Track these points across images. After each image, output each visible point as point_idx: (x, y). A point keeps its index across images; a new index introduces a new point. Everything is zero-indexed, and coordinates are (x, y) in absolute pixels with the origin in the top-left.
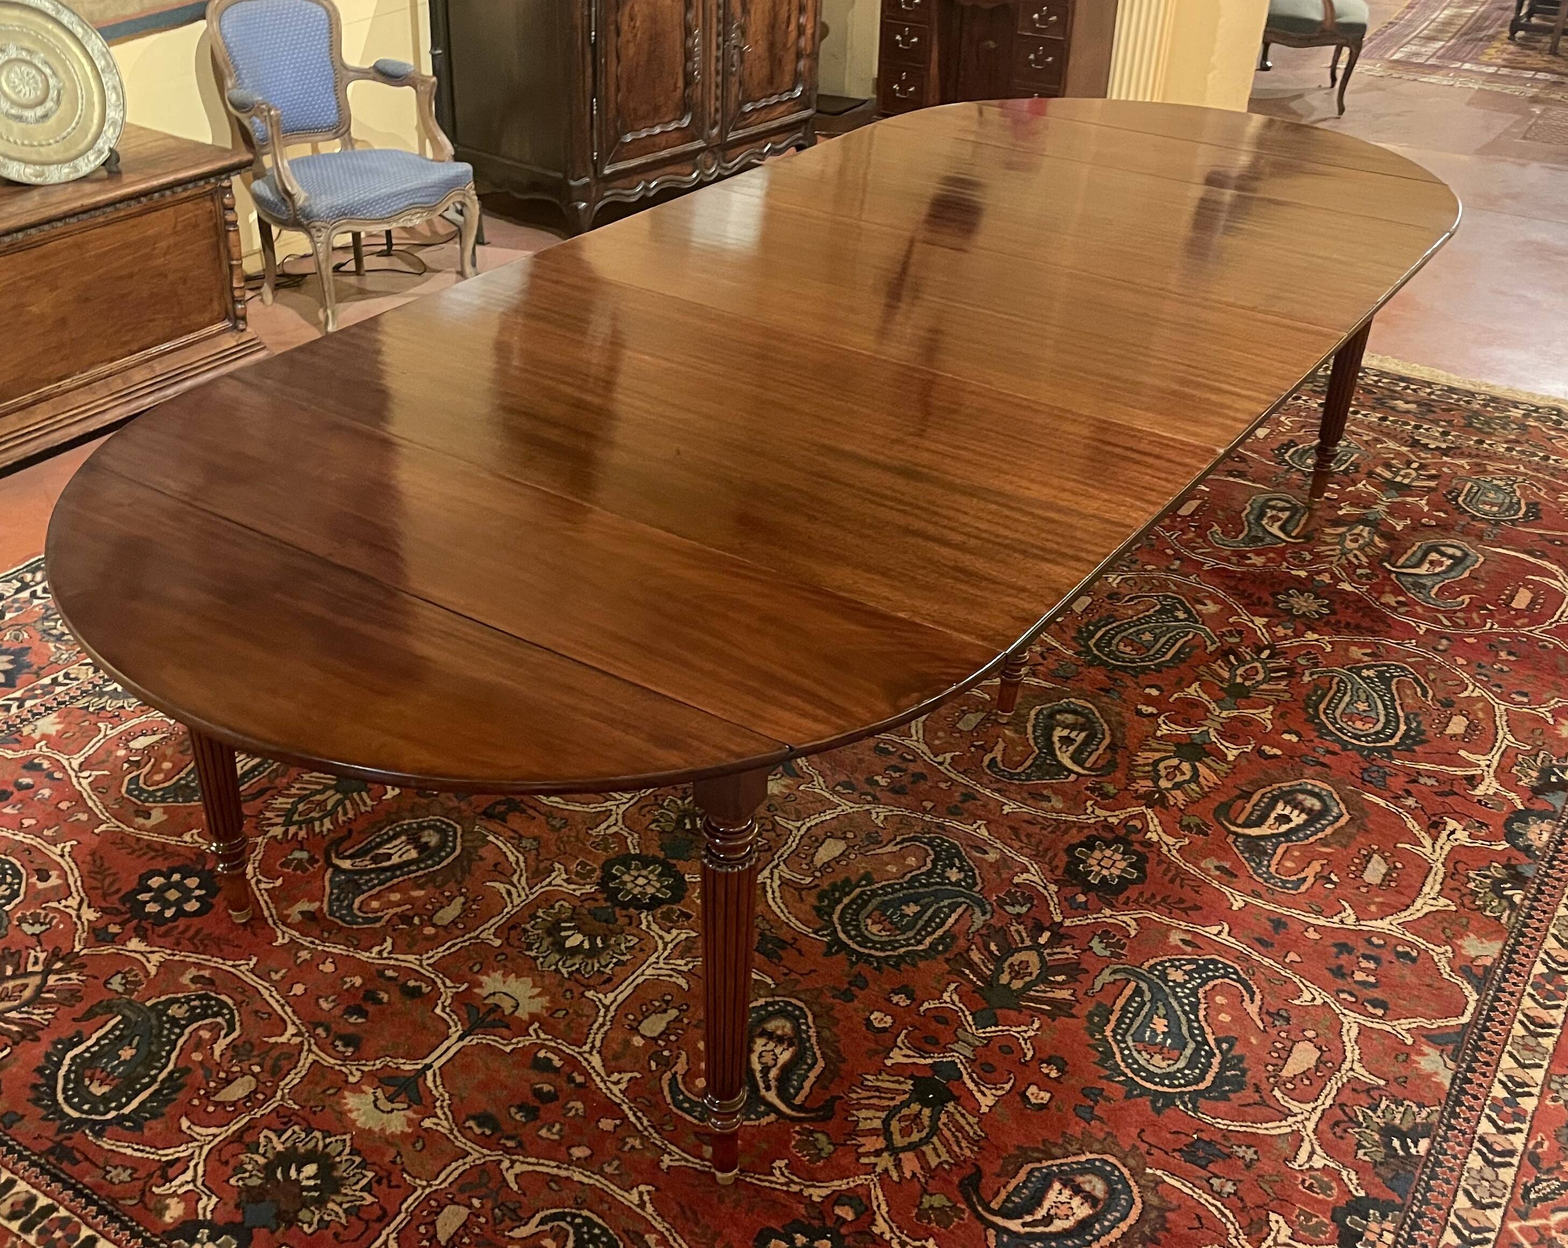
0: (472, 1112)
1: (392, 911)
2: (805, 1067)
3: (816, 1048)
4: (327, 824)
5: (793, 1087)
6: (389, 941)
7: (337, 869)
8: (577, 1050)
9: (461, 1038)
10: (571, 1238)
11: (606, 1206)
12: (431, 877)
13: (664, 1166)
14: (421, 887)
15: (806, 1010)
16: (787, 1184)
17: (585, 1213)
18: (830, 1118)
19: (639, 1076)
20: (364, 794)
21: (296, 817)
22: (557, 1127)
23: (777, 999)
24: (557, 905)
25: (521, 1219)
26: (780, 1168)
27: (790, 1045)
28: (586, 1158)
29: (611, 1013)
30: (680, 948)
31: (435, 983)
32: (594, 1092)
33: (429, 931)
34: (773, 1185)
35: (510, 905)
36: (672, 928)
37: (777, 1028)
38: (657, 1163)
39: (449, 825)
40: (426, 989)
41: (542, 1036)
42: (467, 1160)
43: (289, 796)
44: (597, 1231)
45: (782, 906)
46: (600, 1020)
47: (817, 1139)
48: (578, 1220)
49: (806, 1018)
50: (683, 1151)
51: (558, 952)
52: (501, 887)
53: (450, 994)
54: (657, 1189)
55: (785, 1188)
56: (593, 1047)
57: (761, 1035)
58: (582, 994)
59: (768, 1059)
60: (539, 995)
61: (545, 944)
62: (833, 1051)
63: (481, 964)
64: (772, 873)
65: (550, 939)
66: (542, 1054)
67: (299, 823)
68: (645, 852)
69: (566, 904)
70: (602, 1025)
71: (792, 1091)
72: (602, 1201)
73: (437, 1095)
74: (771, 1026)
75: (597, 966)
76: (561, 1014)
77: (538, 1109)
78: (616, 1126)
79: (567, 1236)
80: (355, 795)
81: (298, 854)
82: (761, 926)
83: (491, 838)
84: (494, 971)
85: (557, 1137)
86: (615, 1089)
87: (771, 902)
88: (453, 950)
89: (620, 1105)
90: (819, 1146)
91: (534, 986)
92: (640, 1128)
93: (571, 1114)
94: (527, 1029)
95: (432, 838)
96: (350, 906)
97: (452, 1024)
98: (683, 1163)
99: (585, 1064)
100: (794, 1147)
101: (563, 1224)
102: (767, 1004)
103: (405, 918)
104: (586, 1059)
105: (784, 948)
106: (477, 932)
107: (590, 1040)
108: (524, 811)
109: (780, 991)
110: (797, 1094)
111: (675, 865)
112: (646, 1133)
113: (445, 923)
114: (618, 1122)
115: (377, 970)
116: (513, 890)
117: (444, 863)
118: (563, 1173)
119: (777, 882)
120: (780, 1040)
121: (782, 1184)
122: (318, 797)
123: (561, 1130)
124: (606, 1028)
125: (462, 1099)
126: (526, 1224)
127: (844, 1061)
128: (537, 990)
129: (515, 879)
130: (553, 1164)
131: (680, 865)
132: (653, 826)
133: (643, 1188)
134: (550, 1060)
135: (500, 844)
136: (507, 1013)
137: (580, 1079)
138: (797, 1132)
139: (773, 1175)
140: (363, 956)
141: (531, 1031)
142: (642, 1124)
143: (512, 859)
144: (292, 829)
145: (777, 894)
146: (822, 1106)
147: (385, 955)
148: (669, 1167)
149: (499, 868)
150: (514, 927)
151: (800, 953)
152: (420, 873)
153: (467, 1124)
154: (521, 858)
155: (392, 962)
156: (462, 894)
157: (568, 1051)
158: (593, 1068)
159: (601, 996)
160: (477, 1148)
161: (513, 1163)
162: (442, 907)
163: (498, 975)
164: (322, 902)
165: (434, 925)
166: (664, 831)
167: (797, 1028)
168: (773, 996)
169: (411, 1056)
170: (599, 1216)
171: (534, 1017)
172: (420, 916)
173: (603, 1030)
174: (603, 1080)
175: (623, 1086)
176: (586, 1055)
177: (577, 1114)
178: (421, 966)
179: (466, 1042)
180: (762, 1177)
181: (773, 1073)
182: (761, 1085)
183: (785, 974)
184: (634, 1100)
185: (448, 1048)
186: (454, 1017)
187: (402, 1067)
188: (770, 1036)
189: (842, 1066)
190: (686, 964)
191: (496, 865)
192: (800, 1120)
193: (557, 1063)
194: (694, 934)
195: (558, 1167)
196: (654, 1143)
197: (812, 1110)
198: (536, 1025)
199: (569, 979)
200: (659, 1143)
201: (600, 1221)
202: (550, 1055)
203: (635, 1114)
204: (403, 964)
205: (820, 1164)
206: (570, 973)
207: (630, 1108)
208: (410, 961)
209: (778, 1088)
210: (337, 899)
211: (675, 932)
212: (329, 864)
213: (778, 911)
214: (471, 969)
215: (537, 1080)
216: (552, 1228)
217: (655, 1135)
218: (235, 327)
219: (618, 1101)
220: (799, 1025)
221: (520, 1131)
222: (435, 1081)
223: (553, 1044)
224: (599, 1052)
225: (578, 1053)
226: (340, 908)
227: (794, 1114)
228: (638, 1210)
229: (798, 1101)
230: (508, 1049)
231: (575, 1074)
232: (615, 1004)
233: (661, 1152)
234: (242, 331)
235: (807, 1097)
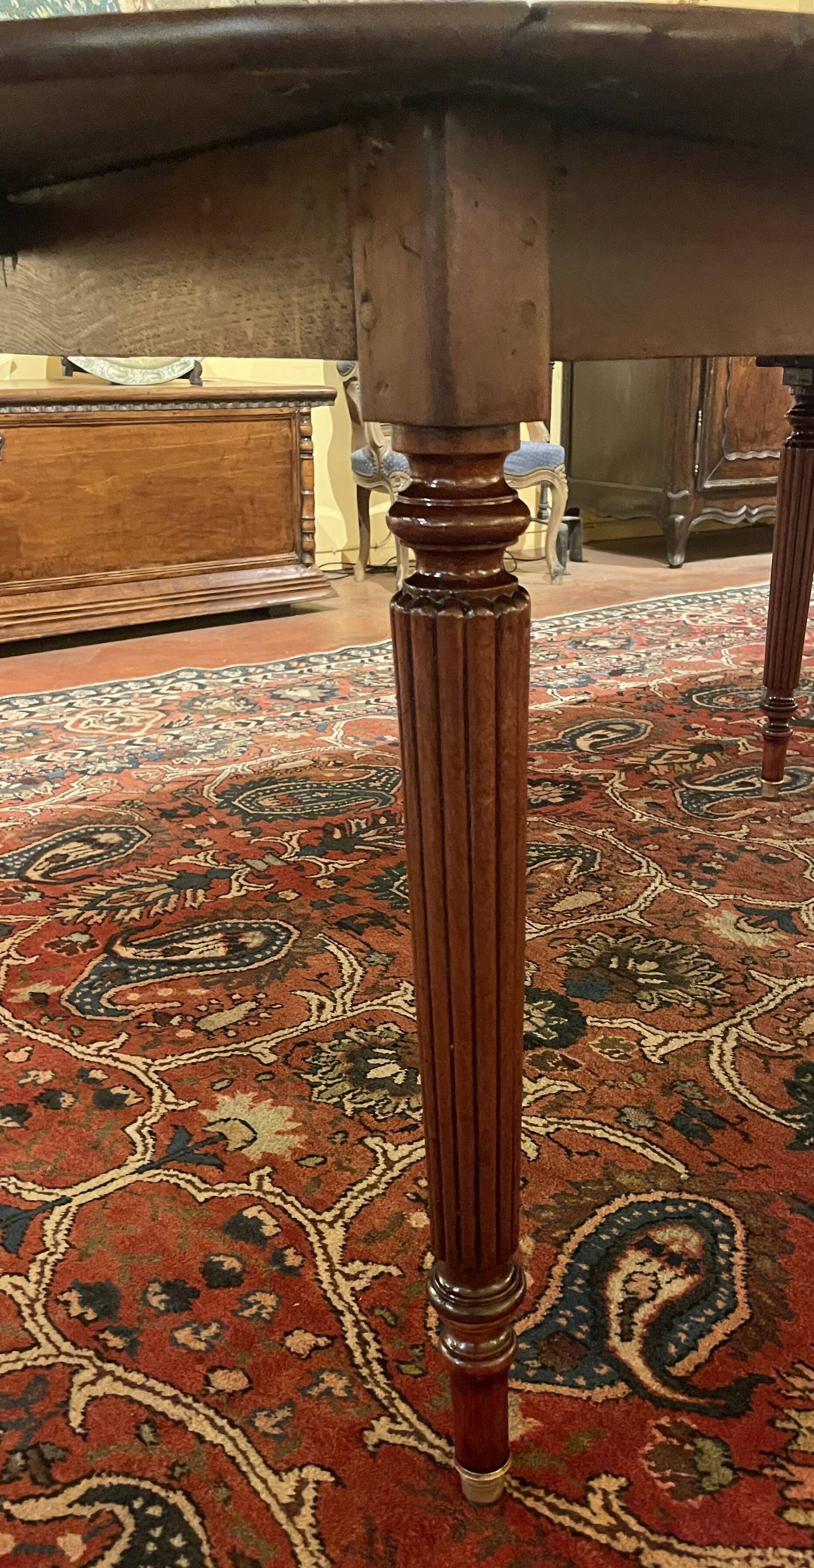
0: (86, 1281)
1: (148, 1007)
2: (710, 1312)
3: (739, 1284)
4: (135, 913)
5: (677, 1343)
6: (124, 1037)
7: (114, 956)
8: (312, 1215)
9: (140, 1171)
10: (122, 1544)
11: (223, 1493)
12: (225, 979)
13: (371, 1438)
14: (205, 986)
15: (736, 1221)
16: (610, 1531)
17: (178, 1499)
18: (738, 1416)
19: (395, 1271)
20: (200, 892)
21: (103, 903)
22: (214, 1328)
23: (685, 1196)
24: (380, 1028)
25: (55, 1482)
26: (605, 1493)
27: (689, 1272)
28: (232, 1394)
29: (396, 1173)
30: (544, 1103)
31: (150, 1093)
32: (305, 1286)
33: (185, 1033)
34: (579, 1527)
35: (313, 1019)
36: (541, 1076)
37: (674, 1240)
38: (357, 1432)
39: (286, 929)
40: (132, 1099)
41: (267, 1186)
42: (27, 1355)
43: (111, 884)
44: (177, 1542)
45: (732, 1073)
46: (372, 1179)
47: (699, 1451)
48: (155, 1511)
49: (732, 1233)
50: (420, 1419)
51: (353, 1082)
52: (314, 999)
53: (162, 1110)
54: (337, 1483)
55: (603, 1539)
56: (337, 1218)
57: (639, 1247)
58: (361, 1141)
59: (641, 1287)
60: (294, 1132)
61: (339, 1069)
62: (771, 1296)
63: (232, 1081)
64: (726, 1032)
65: (347, 1065)
66: (250, 1213)
67: (103, 908)
68: (537, 985)
69: (395, 1028)
70: (371, 1187)
71: (672, 1349)
72: (220, 1481)
73: (49, 1241)
74: (661, 1236)
75: (403, 1106)
76: (311, 1162)
77: (196, 1294)
78: (316, 1347)
79: (116, 1537)
80: (189, 892)
81: (75, 937)
82: (689, 1093)
83: (332, 948)
84: (245, 1091)
85: (202, 1346)
86: (345, 1287)
87: (714, 1066)
88: (203, 1059)
89: (341, 1313)
90: (702, 1467)
91: (294, 1118)
92: (359, 1359)
93: (246, 1313)
94: (248, 1174)
95: (254, 940)
96: (100, 995)
97: (140, 1149)
98: (412, 1441)
99: (314, 1238)
100: (646, 1457)
101: (120, 1511)
102: (665, 1201)
103: (162, 1017)
104: (319, 1233)
105: (716, 1128)
106: (249, 1044)
107: (339, 1205)
108: (392, 926)
109: (696, 1186)
110: (681, 1358)
111: (577, 1005)
112: (365, 1372)
113: (211, 1028)
114: (322, 1341)
115: (82, 1069)
116: (329, 1004)
117: (255, 965)
118: (176, 1412)
119: (731, 1043)
120: (673, 1260)
121: (599, 1529)
122: (144, 889)
123: (216, 1336)
124: (375, 1192)
125: (83, 1255)
126: (55, 1494)
127: (790, 1316)
128: (294, 1125)
129: (338, 993)
130: (169, 1391)
131: (584, 1005)
132: (562, 960)
133: (312, 1473)
134: (260, 1223)
135: (340, 955)
136: (230, 1148)
137: (292, 1259)
138: (660, 1427)
139: (586, 1504)
140: (76, 1050)
141: (253, 1178)
142: (364, 1353)
143: (347, 970)
144: (88, 914)
145: (728, 1057)
146: (728, 1389)
147: (105, 1052)
148: (381, 1442)
149: (323, 979)
150: (305, 1044)
151: (746, 1137)
152: (217, 972)
153: (66, 1297)
154: (360, 971)
155: (109, 1061)
156: (255, 1000)
157: (296, 1215)
158: (324, 1247)
159: (389, 1147)
160: (56, 1337)
161: (101, 1374)
162: (221, 1011)
163: (246, 1099)
164: (68, 986)
165: (195, 1029)
166: (576, 966)
167: (711, 1248)
168: (680, 1191)
169: (48, 1183)
170: (199, 1512)
171: (269, 1159)
172: (184, 1016)
173: (367, 1195)
174: (332, 1270)
175: (359, 1285)
176: (322, 1227)
177: (258, 1314)
178: (145, 1073)
179: (145, 1177)
180: (562, 1504)
181: (644, 1312)
182: (615, 1327)
183: (711, 1164)
184: (368, 1311)
185: (113, 1180)
186: (150, 1141)
187: (25, 1194)
188: (657, 1251)
189: (784, 1324)
190: (545, 1126)
191: (321, 975)
192: (675, 1407)
193: (269, 1228)
194: (573, 1088)
195: (175, 1400)
196: (371, 1392)
197: (703, 1393)
198: (268, 1169)
199: (352, 1118)
200: (380, 1393)
201: (195, 1522)
202: (264, 1216)
203: (359, 1336)
204: (121, 1066)
205: (695, 1503)
206: (355, 1110)
207: (357, 1323)
208: (136, 1064)
209: (645, 1340)
210: (91, 986)
211: (543, 1081)
212: (108, 949)
213: (723, 1079)
214: (213, 1084)
215: (222, 1248)
216: (97, 1515)
217: (381, 1378)
218: (301, 562)
219: (340, 1306)
220: (716, 1242)
221: (146, 1325)
222: (59, 1223)
223: (278, 1201)
224: (346, 1226)
225: (313, 1222)
226: (85, 995)
227: (663, 1391)
228: (281, 1517)
229: (680, 1369)
230: (201, 1197)
231: (290, 1252)
232: (407, 1161)
233: (375, 1410)
234: (308, 565)
235: (698, 1367)
